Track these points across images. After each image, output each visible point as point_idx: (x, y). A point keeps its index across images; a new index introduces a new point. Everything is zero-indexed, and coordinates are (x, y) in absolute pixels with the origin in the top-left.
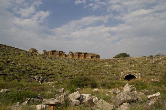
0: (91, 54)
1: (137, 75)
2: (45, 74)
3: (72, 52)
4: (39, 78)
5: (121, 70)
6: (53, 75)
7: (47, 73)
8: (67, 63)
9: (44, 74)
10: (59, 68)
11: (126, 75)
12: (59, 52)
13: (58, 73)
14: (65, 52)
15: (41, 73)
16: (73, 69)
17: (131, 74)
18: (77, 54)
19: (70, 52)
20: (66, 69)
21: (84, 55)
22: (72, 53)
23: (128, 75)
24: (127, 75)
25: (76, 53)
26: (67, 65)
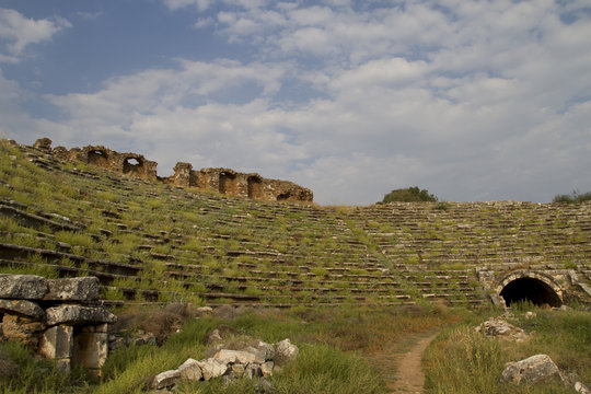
0: (279, 183)
1: (561, 282)
2: (78, 262)
3: (189, 166)
4: (45, 303)
5: (468, 256)
6: (134, 271)
7: (96, 257)
8: (189, 209)
9: (68, 264)
10: (153, 231)
11: (506, 283)
12: (126, 162)
13: (159, 263)
14: (155, 164)
15: (48, 257)
16: (235, 246)
17: (532, 275)
18: (216, 178)
19: (180, 166)
20: (195, 242)
21: (245, 182)
22: (192, 173)
23: (517, 280)
24: (512, 278)
25: (211, 172)
26: (194, 222)
